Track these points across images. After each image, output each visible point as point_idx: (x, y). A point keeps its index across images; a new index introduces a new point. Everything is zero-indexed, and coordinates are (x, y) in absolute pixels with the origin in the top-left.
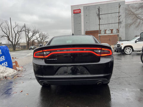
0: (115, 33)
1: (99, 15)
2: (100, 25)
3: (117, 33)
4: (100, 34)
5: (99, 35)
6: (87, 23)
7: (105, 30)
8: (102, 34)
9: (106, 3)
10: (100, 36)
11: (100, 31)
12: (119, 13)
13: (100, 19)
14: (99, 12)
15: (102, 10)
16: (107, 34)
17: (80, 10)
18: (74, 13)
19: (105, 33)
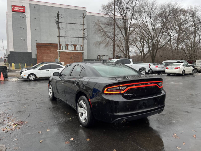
0: (79, 50)
1: (58, 23)
2: (60, 37)
3: (81, 50)
4: (60, 49)
5: (58, 51)
6: (36, 30)
7: (67, 45)
8: (63, 49)
9: (64, 7)
10: (60, 52)
11: (60, 45)
12: (83, 25)
13: (59, 28)
14: (58, 19)
15: (62, 16)
16: (69, 50)
17: (24, 7)
18: (13, 10)
19: (67, 49)
